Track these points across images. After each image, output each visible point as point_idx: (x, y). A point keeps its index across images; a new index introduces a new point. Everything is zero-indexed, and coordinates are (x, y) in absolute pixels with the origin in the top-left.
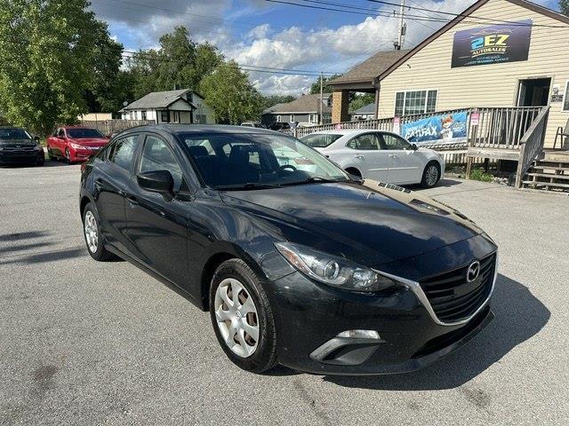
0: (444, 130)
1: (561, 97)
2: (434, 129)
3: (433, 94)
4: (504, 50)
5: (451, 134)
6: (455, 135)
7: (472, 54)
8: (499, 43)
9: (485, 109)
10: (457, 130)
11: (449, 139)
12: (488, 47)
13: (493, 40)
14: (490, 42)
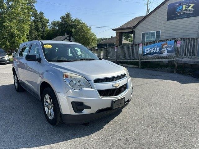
0: (163, 49)
2: (158, 49)
3: (158, 33)
4: (192, 11)
5: (166, 51)
6: (169, 52)
7: (176, 14)
8: (190, 8)
9: (184, 39)
10: (170, 49)
11: (165, 53)
12: (184, 10)
13: (187, 7)
14: (185, 8)
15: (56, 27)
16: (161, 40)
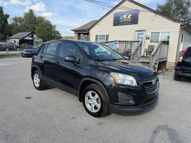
1: (149, 38)
3: (107, 36)
4: (130, 20)
7: (120, 21)
8: (129, 17)
9: (124, 41)
12: (125, 19)
13: (127, 16)
14: (126, 17)
15: (17, 22)
16: (110, 41)
